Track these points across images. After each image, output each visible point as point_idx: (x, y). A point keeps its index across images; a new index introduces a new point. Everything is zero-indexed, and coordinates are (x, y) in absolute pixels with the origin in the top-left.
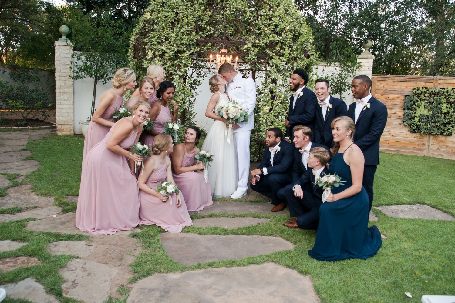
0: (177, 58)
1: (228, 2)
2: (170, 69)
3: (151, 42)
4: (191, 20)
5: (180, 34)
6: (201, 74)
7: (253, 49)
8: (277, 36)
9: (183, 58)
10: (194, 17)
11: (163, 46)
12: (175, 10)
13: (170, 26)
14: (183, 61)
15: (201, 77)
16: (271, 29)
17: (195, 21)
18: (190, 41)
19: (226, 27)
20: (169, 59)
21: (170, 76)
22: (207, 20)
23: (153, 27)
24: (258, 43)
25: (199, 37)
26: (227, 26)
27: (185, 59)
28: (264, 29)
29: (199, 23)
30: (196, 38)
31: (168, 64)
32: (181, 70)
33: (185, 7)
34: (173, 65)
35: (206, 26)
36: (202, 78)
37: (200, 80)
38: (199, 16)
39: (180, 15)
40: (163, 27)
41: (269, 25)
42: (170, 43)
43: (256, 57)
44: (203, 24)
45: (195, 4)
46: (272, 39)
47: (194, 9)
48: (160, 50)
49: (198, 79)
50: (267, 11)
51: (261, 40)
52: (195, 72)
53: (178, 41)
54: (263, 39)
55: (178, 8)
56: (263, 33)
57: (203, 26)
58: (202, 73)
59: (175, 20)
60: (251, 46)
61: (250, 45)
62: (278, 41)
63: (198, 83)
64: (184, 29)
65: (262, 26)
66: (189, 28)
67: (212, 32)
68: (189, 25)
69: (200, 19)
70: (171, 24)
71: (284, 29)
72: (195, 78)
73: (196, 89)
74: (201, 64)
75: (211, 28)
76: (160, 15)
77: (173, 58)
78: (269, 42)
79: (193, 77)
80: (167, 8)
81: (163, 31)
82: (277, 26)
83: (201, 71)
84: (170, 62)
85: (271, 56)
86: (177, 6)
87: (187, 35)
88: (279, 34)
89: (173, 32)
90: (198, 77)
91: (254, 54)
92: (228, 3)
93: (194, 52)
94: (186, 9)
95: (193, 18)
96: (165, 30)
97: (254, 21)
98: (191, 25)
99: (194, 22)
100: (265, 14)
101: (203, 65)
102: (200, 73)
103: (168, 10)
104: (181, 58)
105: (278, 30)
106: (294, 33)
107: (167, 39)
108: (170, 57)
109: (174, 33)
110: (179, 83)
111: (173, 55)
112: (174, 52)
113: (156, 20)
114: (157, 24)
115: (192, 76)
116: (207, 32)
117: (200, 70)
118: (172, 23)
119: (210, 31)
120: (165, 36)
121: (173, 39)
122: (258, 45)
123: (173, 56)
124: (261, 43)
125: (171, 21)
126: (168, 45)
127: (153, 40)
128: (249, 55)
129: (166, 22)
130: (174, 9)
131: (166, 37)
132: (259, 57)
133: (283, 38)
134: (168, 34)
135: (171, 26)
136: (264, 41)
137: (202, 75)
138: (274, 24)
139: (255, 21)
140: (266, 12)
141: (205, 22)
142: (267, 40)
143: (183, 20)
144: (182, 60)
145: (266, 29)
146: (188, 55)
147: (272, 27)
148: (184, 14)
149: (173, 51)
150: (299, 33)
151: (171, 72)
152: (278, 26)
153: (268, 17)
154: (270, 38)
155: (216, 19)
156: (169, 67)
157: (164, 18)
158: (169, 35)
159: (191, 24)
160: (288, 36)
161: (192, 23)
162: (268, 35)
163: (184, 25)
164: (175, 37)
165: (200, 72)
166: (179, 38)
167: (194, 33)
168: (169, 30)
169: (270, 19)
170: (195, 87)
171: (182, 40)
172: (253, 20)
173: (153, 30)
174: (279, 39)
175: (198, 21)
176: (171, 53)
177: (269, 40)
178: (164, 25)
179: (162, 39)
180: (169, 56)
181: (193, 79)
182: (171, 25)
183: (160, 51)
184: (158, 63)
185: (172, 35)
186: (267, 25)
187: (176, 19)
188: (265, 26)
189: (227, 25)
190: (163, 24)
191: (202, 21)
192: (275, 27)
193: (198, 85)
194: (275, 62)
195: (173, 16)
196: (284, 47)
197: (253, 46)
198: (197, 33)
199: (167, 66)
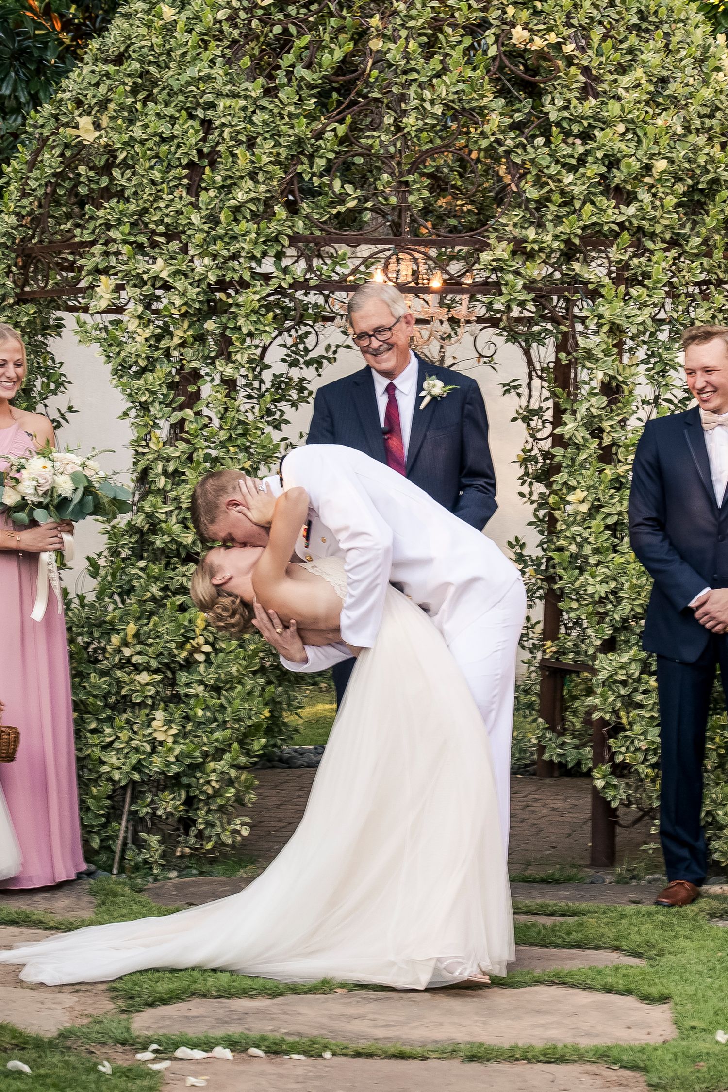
0: (214, 309)
1: (414, 75)
2: (189, 352)
3: (106, 244)
4: (265, 159)
5: (226, 218)
6: (307, 351)
7: (516, 264)
8: (613, 203)
9: (243, 311)
10: (277, 144)
11: (160, 262)
12: (200, 113)
13: (180, 179)
14: (241, 321)
15: (308, 364)
16: (589, 178)
17: (282, 158)
18: (264, 242)
19: (406, 183)
20: (184, 315)
21: (190, 383)
22: (331, 156)
23: (112, 179)
24: (535, 241)
25: (301, 224)
26: (410, 178)
27: (247, 316)
28: (560, 181)
29: (299, 169)
30: (289, 231)
31: (179, 334)
32: (233, 358)
33: (242, 103)
34: (201, 338)
35: (326, 180)
36: (312, 369)
37: (302, 380)
38: (300, 142)
39: (221, 135)
40: (153, 182)
41: (582, 161)
42: (184, 250)
43: (532, 295)
44: (315, 170)
45: (282, 86)
46: (594, 219)
47: (276, 111)
48: (145, 277)
49: (295, 373)
50: (574, 102)
51: (550, 226)
52: (279, 340)
53: (219, 242)
54: (558, 220)
55: (212, 106)
56: (556, 197)
57: (316, 181)
58: (310, 341)
59: (200, 152)
60: (506, 256)
61: (502, 250)
62: (621, 225)
63: (294, 394)
64: (241, 196)
65: (554, 169)
66: (262, 188)
67: (352, 204)
68: (261, 177)
69: (302, 153)
70: (185, 172)
71: (648, 169)
72: (281, 368)
73: (287, 422)
74: (306, 299)
75: (349, 188)
76: (137, 132)
77: (199, 310)
78: (580, 232)
79: (268, 367)
80: (167, 105)
81: (155, 201)
82: (612, 162)
83: (308, 333)
84: (186, 325)
85: (590, 287)
86: (209, 98)
87: (255, 216)
88: (623, 196)
89: (195, 206)
90: (294, 364)
91: (520, 283)
92: (415, 80)
93: (285, 286)
94: (244, 109)
95: (275, 150)
96: (165, 196)
97: (519, 151)
98: (270, 176)
99: (280, 163)
100: (566, 114)
101: (316, 306)
102: (301, 347)
103: (170, 111)
104: (233, 309)
105: (618, 177)
106: (690, 182)
107: (171, 235)
108: (190, 306)
109: (199, 209)
110: (226, 409)
111: (201, 298)
112: (204, 286)
113: (124, 154)
114: (125, 165)
115: (266, 360)
116: (332, 204)
117: (303, 329)
118: (191, 165)
119: (341, 199)
120: (166, 220)
121: (199, 237)
122: (536, 247)
123: (200, 302)
124: (549, 238)
125: (185, 161)
126: (179, 257)
127: (113, 234)
128: (504, 289)
129: (165, 164)
130: (195, 109)
131: (168, 225)
132: (542, 296)
133: (641, 209)
134: (179, 212)
135: (186, 181)
136: (560, 229)
137: (312, 355)
138: (600, 154)
139: (524, 147)
140: (566, 108)
141: (323, 162)
142: (571, 227)
143: (234, 155)
144: (235, 318)
145: (568, 178)
146: (259, 301)
147: (593, 169)
148: (239, 132)
149: (198, 283)
150: (715, 181)
151: (193, 364)
152: (618, 161)
153: (575, 128)
154: (585, 217)
155: (367, 153)
156: (182, 345)
157: (158, 144)
158: (183, 221)
159: (267, 172)
160: (661, 199)
161: (270, 168)
162: (577, 204)
163: (242, 177)
164: (206, 227)
165: (302, 338)
166: (220, 231)
167: (280, 211)
168: (181, 197)
169: (586, 136)
170: (282, 413)
171: (234, 238)
172: (516, 146)
173: (107, 193)
174: (623, 218)
175: (294, 159)
176: (193, 292)
177: (581, 224)
178: (157, 175)
179: (154, 232)
180: (186, 304)
181: (267, 376)
182: (185, 177)
183: (145, 283)
184: (139, 331)
185: (196, 218)
186: (573, 161)
187: (206, 150)
188: (564, 165)
189: (409, 172)
190: (152, 168)
191: (311, 157)
192: (604, 170)
193: (294, 404)
194: (607, 314)
195: (193, 141)
196: (650, 245)
197: (514, 253)
198: (293, 208)
199: (176, 341)
